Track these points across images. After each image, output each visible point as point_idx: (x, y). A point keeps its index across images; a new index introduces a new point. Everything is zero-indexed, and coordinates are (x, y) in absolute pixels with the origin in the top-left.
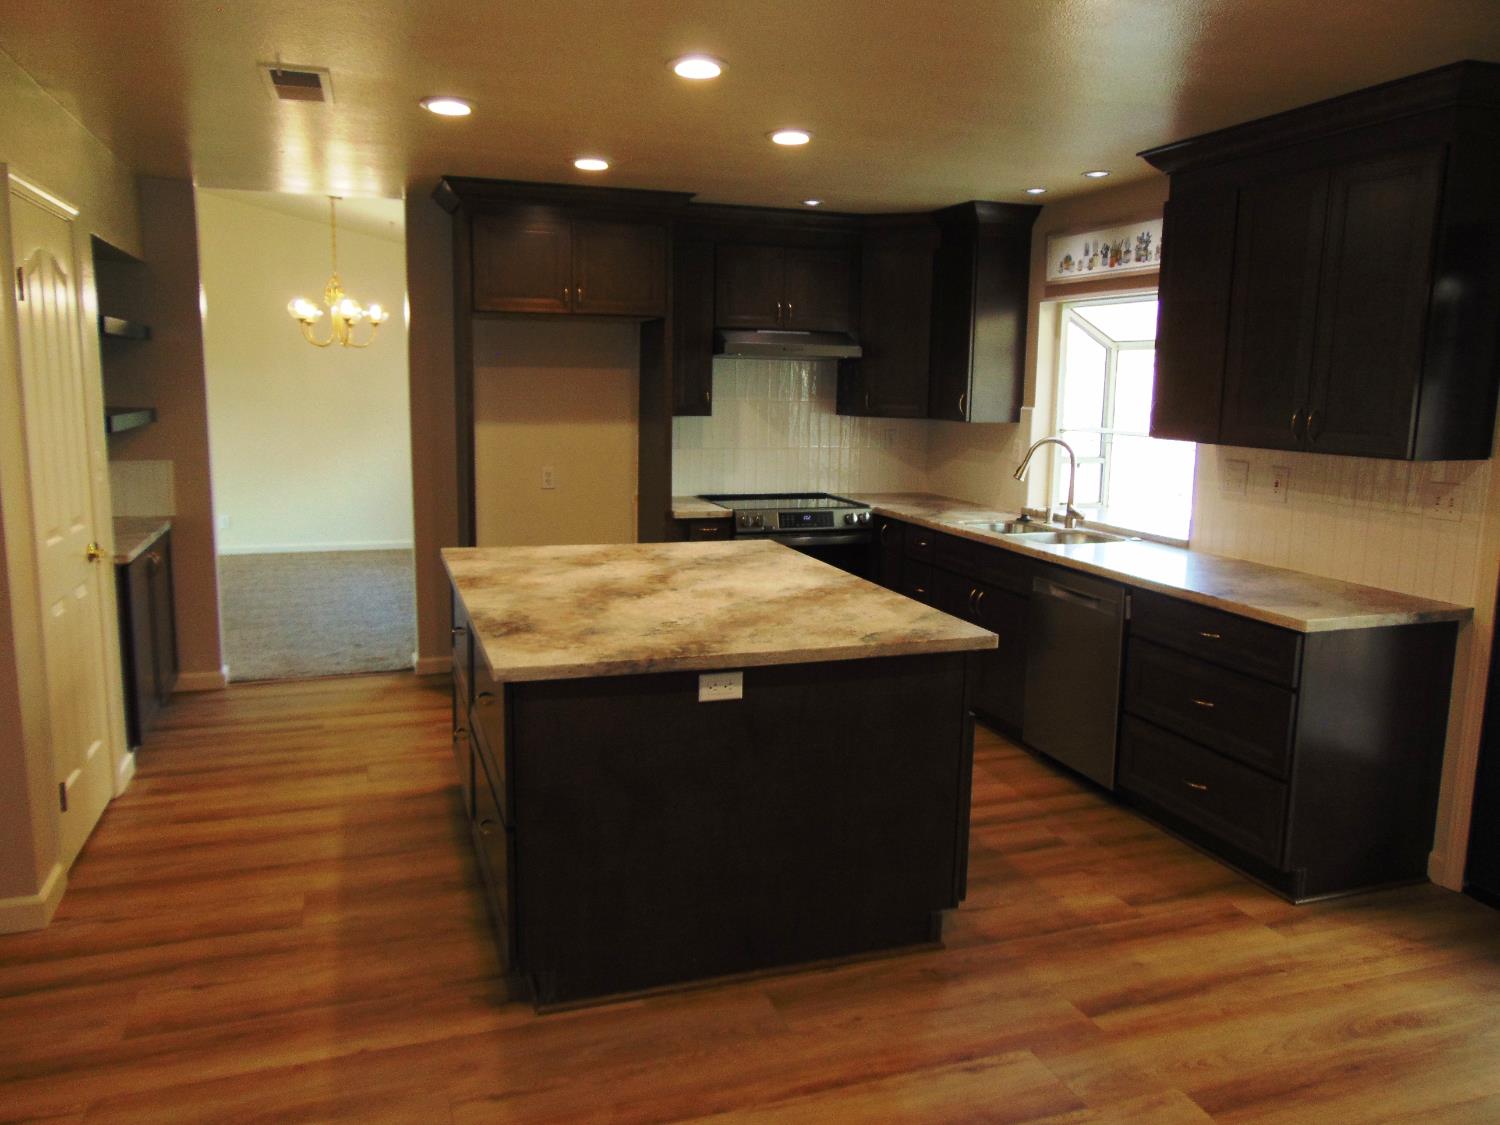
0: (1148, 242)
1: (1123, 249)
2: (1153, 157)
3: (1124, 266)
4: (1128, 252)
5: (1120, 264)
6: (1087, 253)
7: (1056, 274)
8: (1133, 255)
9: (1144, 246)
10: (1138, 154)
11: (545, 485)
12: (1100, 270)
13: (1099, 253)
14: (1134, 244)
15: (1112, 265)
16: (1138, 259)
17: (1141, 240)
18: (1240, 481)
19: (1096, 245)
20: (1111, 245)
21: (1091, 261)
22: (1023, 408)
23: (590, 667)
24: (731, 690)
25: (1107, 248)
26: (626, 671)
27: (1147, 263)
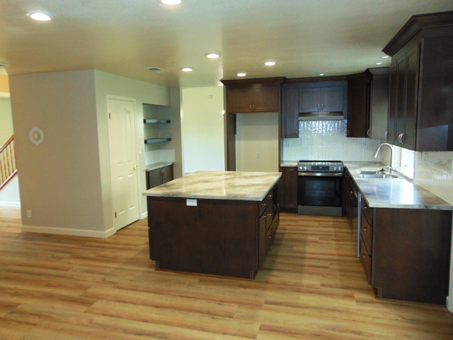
23: (160, 194)
24: (194, 203)
26: (168, 196)
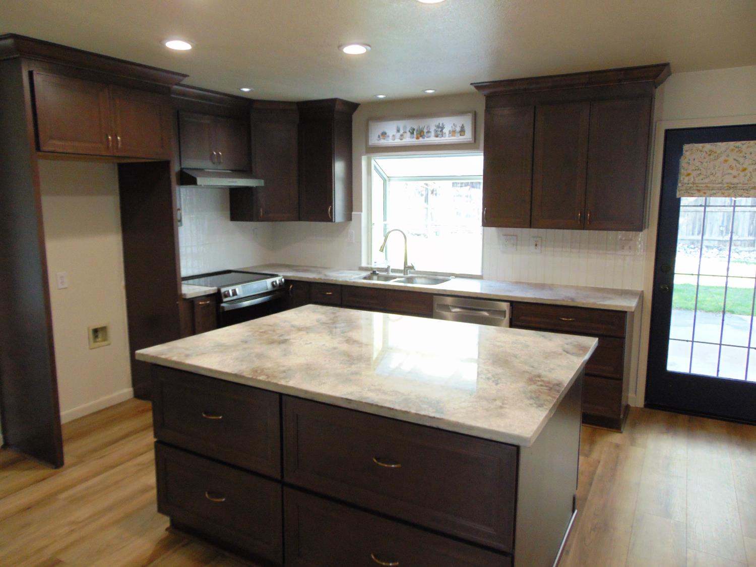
0: (443, 128)
1: (425, 131)
2: (479, 87)
3: (426, 139)
4: (428, 132)
5: (423, 138)
6: (398, 131)
7: (374, 140)
8: (433, 134)
9: (440, 129)
10: (471, 84)
11: (61, 286)
12: (408, 140)
13: (407, 131)
14: (432, 130)
15: (418, 138)
16: (437, 136)
17: (438, 127)
18: (514, 245)
19: (405, 127)
20: (416, 128)
21: (402, 135)
22: (353, 213)
25: (414, 129)
27: (442, 138)
